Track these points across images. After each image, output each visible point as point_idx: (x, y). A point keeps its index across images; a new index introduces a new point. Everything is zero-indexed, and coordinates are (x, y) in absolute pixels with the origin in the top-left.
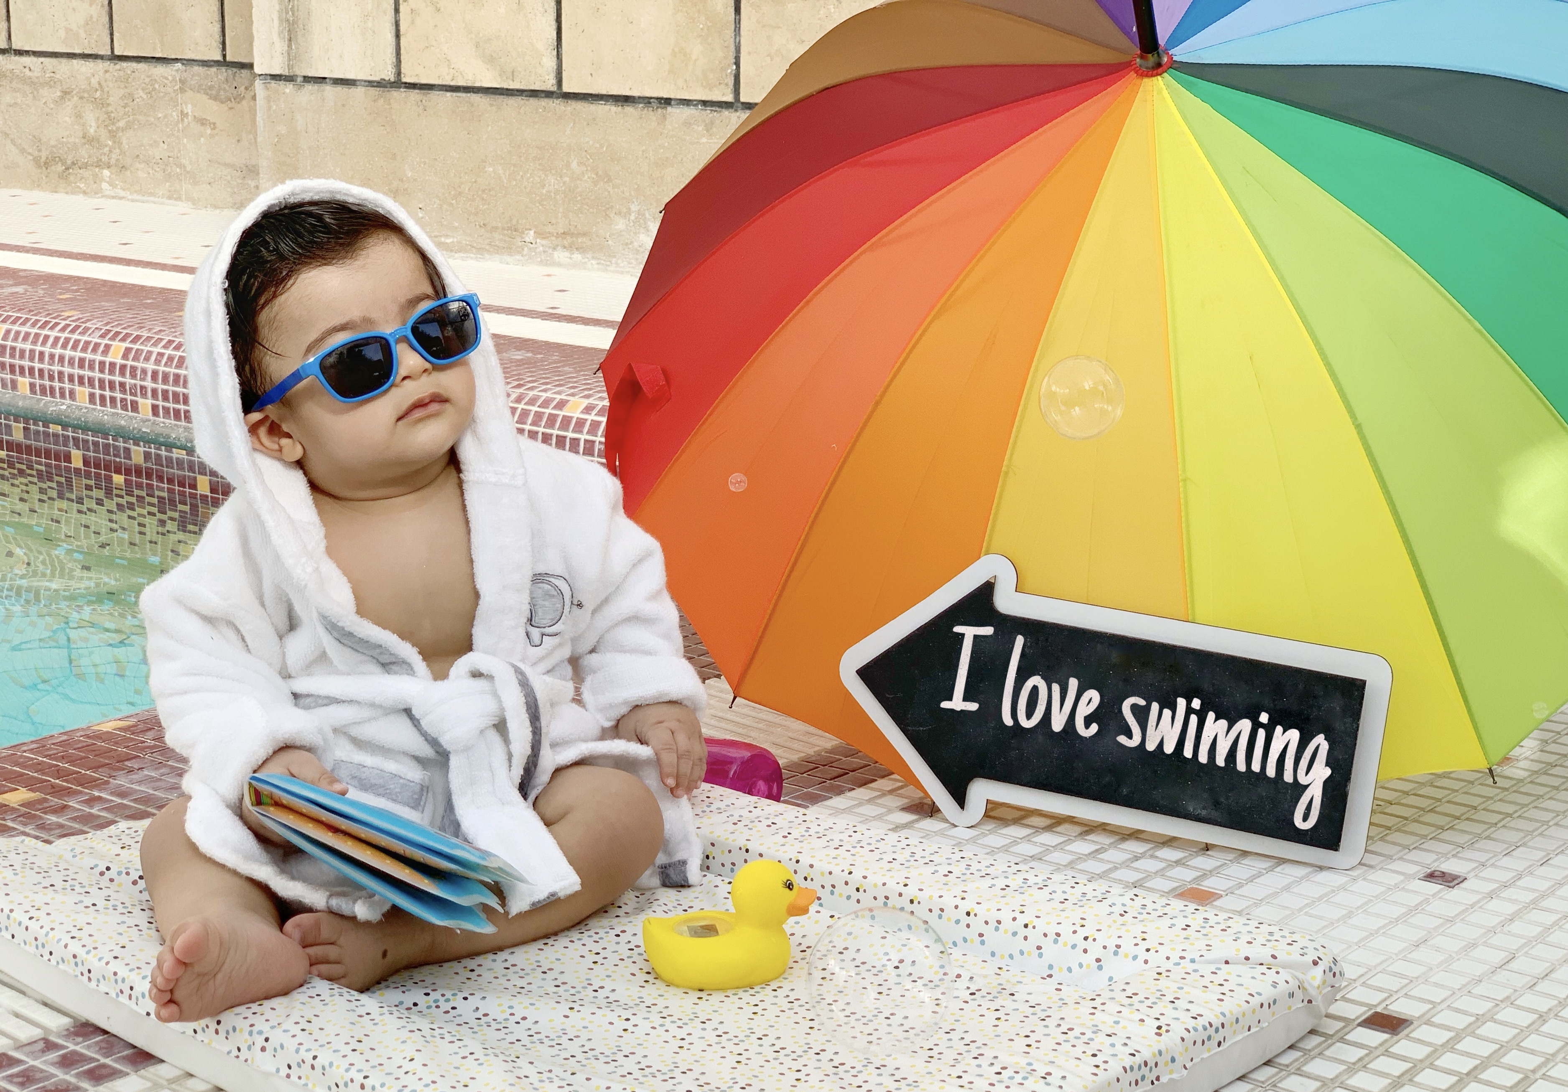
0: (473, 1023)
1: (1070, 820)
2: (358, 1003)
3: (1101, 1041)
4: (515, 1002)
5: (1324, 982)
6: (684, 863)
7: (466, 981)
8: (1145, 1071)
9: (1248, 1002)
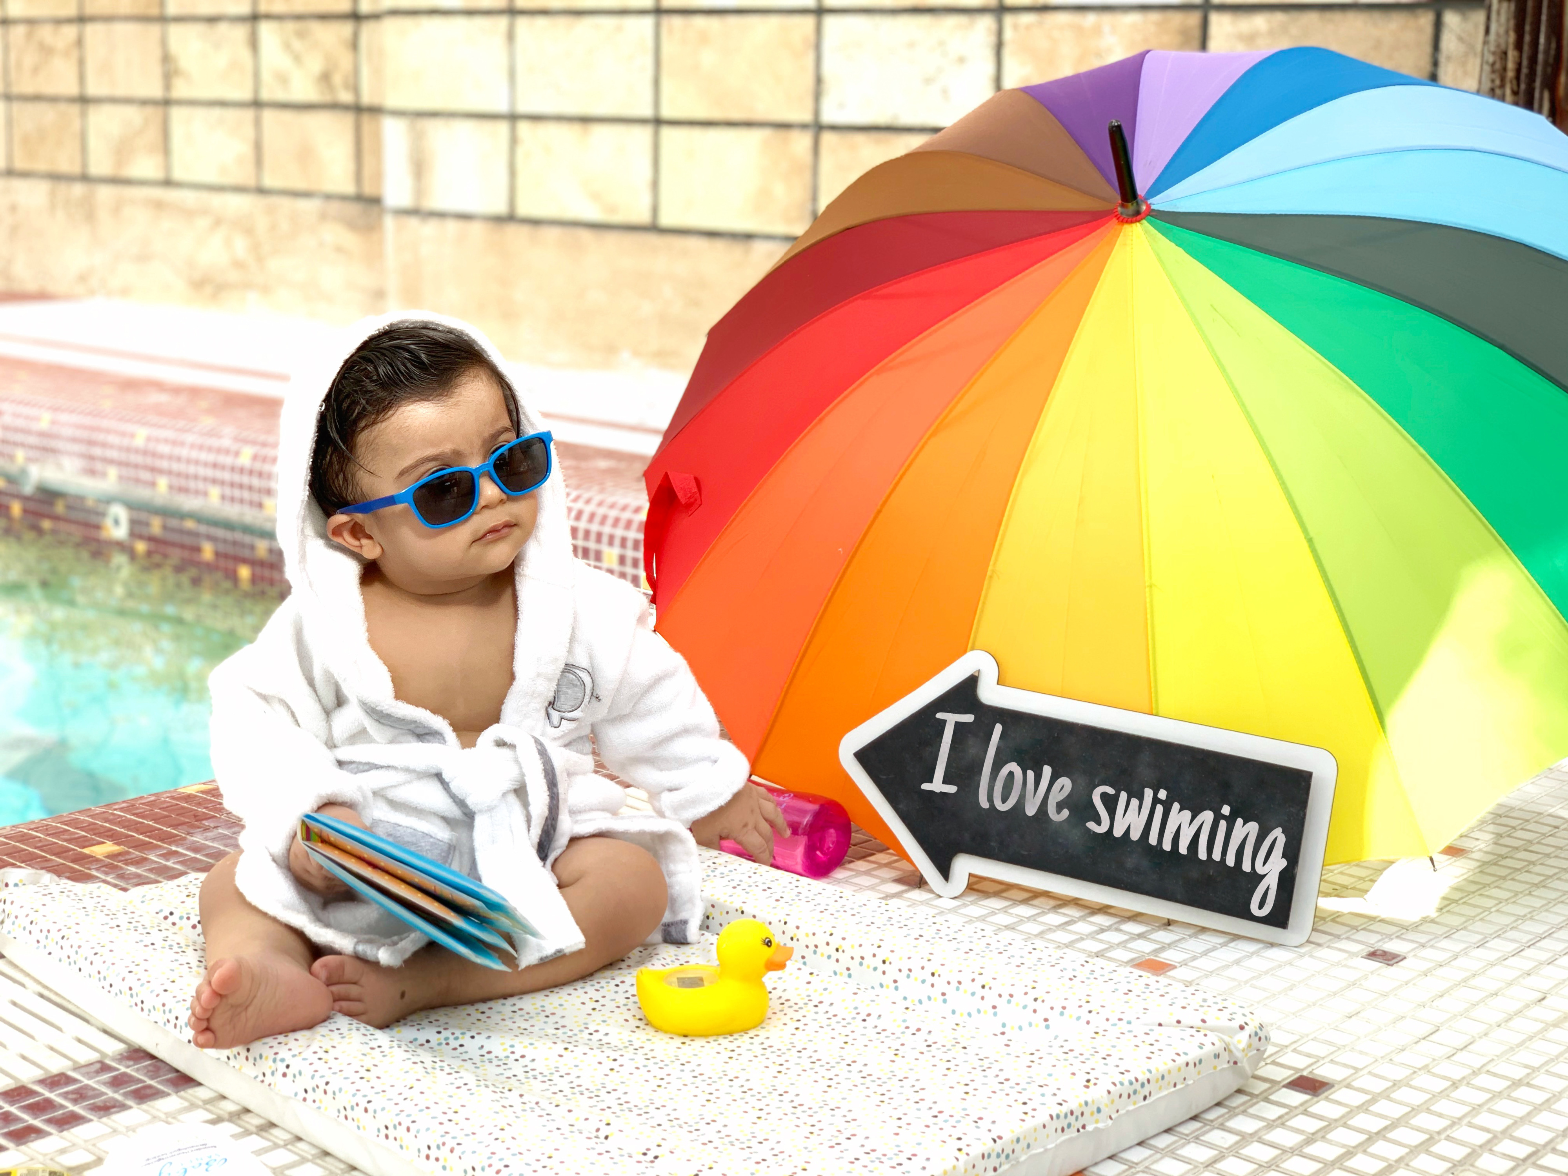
0: (477, 1059)
1: (1046, 894)
2: (372, 1037)
3: (1033, 1091)
4: (516, 1042)
5: (1249, 1046)
6: (685, 922)
7: (476, 1022)
8: (1071, 1119)
9: (1174, 1061)
